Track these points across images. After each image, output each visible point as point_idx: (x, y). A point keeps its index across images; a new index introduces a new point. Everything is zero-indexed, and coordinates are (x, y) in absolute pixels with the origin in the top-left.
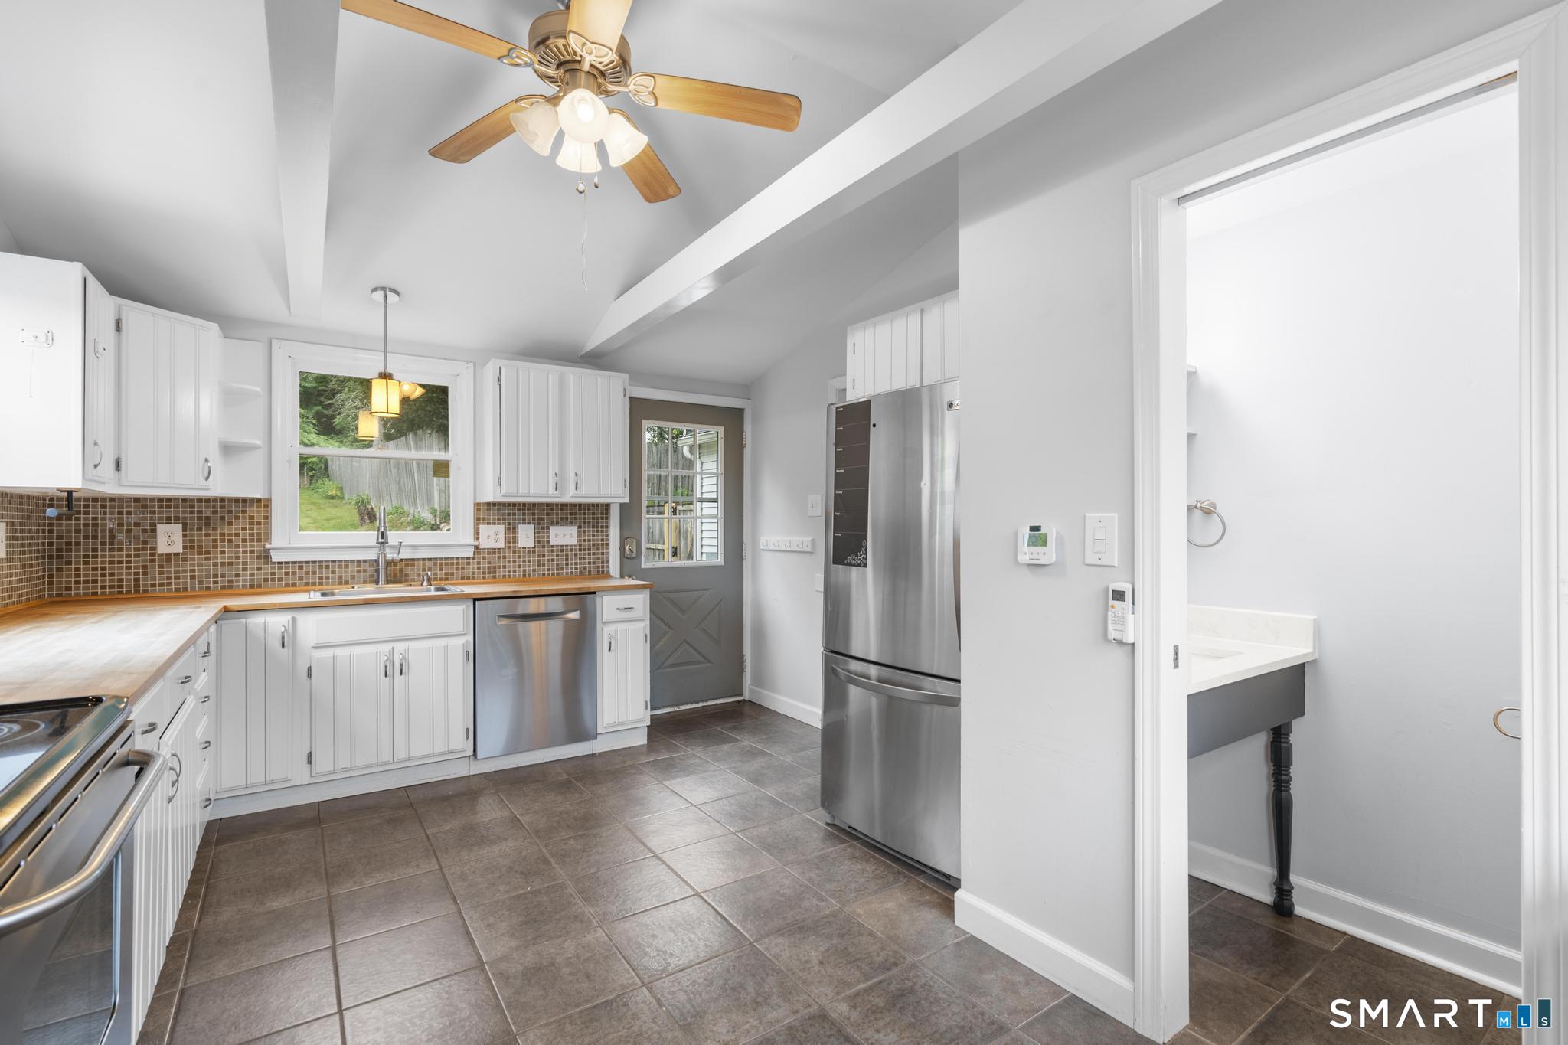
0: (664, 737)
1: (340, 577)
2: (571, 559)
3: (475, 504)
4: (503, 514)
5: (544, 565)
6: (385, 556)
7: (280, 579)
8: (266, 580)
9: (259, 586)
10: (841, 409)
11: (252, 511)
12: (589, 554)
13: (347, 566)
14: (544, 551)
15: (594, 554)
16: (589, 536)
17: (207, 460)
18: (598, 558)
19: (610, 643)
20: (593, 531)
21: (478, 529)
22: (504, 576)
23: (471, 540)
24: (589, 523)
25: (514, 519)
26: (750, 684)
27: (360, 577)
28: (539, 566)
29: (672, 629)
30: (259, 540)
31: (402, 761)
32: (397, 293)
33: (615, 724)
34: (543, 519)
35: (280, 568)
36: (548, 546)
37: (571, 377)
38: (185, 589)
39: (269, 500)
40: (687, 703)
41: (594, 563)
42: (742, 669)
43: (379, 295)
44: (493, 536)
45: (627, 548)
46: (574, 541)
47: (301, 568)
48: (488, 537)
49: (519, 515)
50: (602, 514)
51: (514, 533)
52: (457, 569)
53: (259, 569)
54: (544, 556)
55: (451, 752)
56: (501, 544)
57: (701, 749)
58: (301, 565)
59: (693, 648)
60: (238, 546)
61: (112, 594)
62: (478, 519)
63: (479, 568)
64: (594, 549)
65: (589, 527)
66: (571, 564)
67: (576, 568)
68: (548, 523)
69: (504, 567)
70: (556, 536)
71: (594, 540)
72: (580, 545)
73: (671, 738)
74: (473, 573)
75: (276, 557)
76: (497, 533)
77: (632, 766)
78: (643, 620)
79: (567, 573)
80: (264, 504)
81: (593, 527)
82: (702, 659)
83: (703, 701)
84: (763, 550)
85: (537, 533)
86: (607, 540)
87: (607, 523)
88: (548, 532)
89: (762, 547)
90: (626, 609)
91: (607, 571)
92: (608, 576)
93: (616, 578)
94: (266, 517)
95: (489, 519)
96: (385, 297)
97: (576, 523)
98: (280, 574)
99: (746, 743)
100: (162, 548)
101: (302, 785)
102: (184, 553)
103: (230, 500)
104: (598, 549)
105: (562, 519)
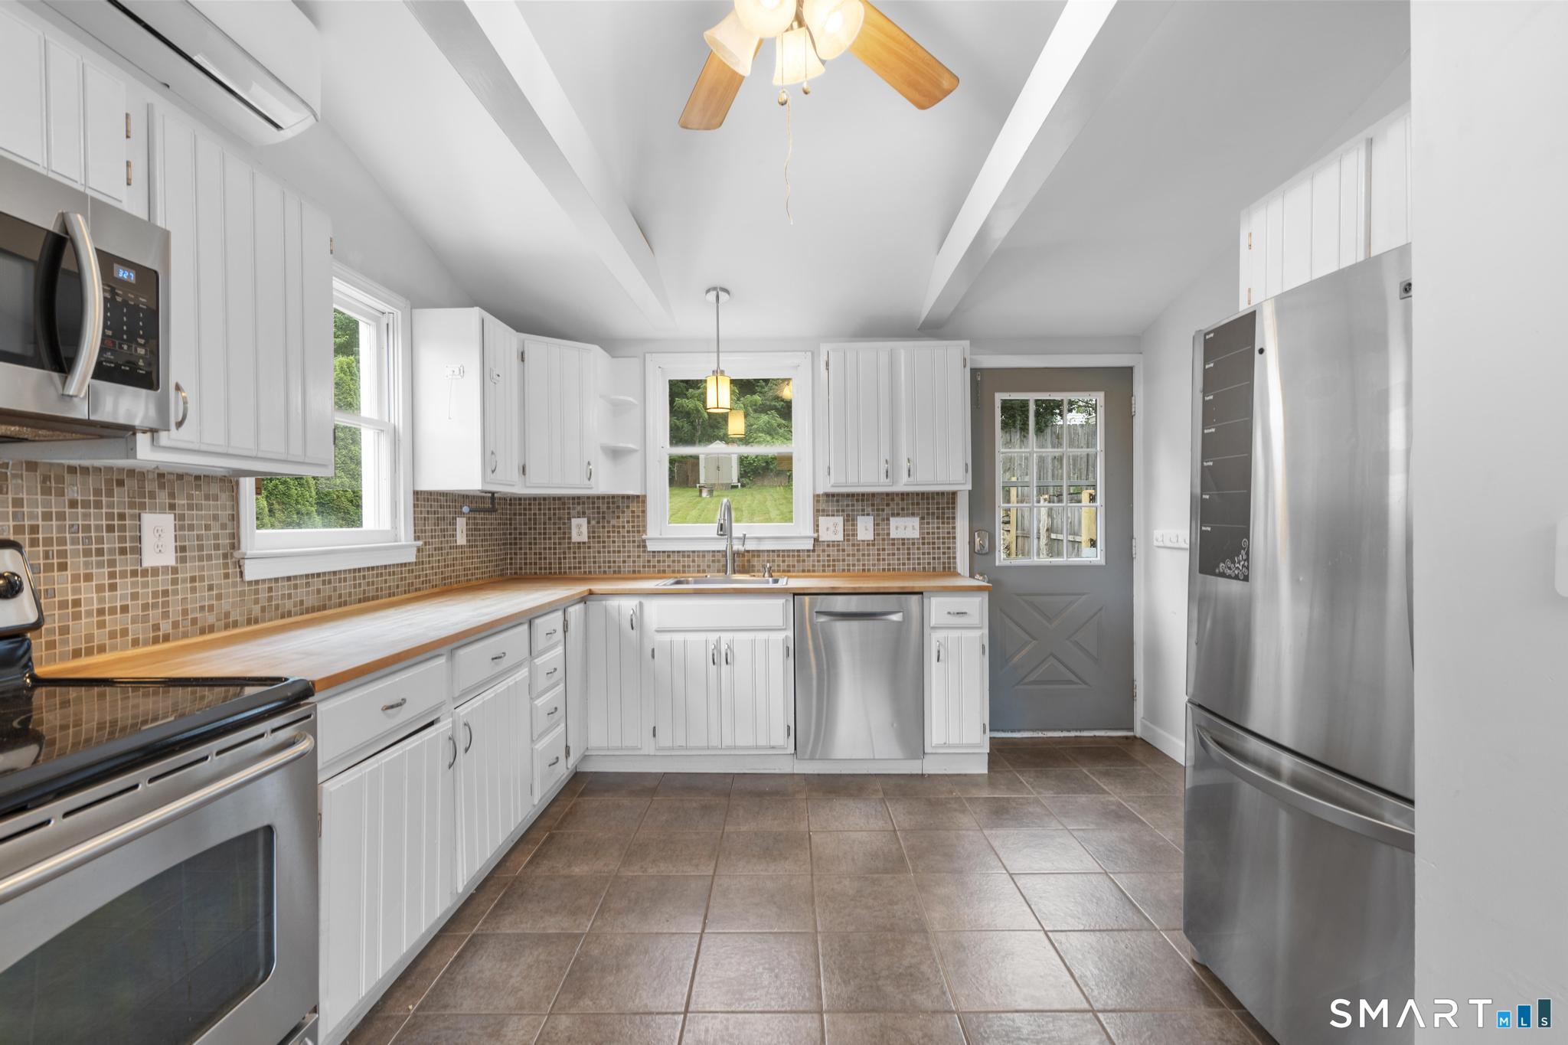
0: (1011, 769)
1: (699, 566)
2: (914, 554)
3: (814, 496)
4: (842, 506)
5: (884, 560)
6: (732, 548)
7: (654, 566)
8: (644, 567)
9: (639, 572)
10: (1212, 335)
11: (634, 506)
12: (934, 548)
13: (704, 556)
14: (883, 545)
15: (939, 548)
16: (933, 528)
17: (589, 464)
18: (944, 553)
19: (939, 652)
20: (938, 523)
21: (818, 521)
22: (844, 570)
23: (810, 532)
24: (933, 514)
25: (853, 510)
26: (1143, 718)
27: (714, 567)
28: (879, 560)
29: (1034, 638)
30: (639, 532)
31: (729, 748)
32: (727, 291)
33: (945, 745)
34: (883, 510)
35: (654, 557)
36: (889, 539)
37: (902, 352)
38: (590, 572)
39: (645, 496)
40: (1054, 730)
41: (939, 558)
42: (1132, 697)
43: (712, 295)
44: (832, 529)
45: (977, 540)
46: (916, 534)
47: (669, 556)
48: (828, 529)
49: (858, 506)
50: (948, 503)
51: (853, 525)
52: (798, 561)
53: (639, 557)
54: (884, 550)
55: (773, 748)
56: (840, 537)
57: (1049, 794)
58: (669, 554)
59: (1062, 663)
60: (624, 537)
61: (545, 573)
62: (818, 511)
63: (819, 561)
64: (939, 543)
65: (933, 519)
66: (914, 559)
67: (919, 564)
68: (888, 514)
69: (844, 560)
70: (897, 528)
71: (938, 533)
72: (923, 538)
73: (1018, 772)
74: (814, 566)
75: (651, 547)
76: (835, 525)
77: (957, 799)
78: (981, 628)
79: (909, 569)
80: (640, 500)
81: (938, 518)
82: (1073, 677)
83: (1076, 730)
84: (1159, 547)
85: (876, 525)
86: (955, 533)
87: (954, 513)
88: (889, 524)
89: (1156, 543)
90: (958, 613)
91: (955, 568)
92: (956, 574)
93: (963, 577)
94: (644, 512)
95: (828, 511)
96: (718, 297)
97: (918, 514)
98: (654, 561)
99: (1114, 798)
100: (575, 538)
101: (649, 755)
102: (589, 542)
103: (618, 496)
104: (944, 543)
105: (903, 509)
